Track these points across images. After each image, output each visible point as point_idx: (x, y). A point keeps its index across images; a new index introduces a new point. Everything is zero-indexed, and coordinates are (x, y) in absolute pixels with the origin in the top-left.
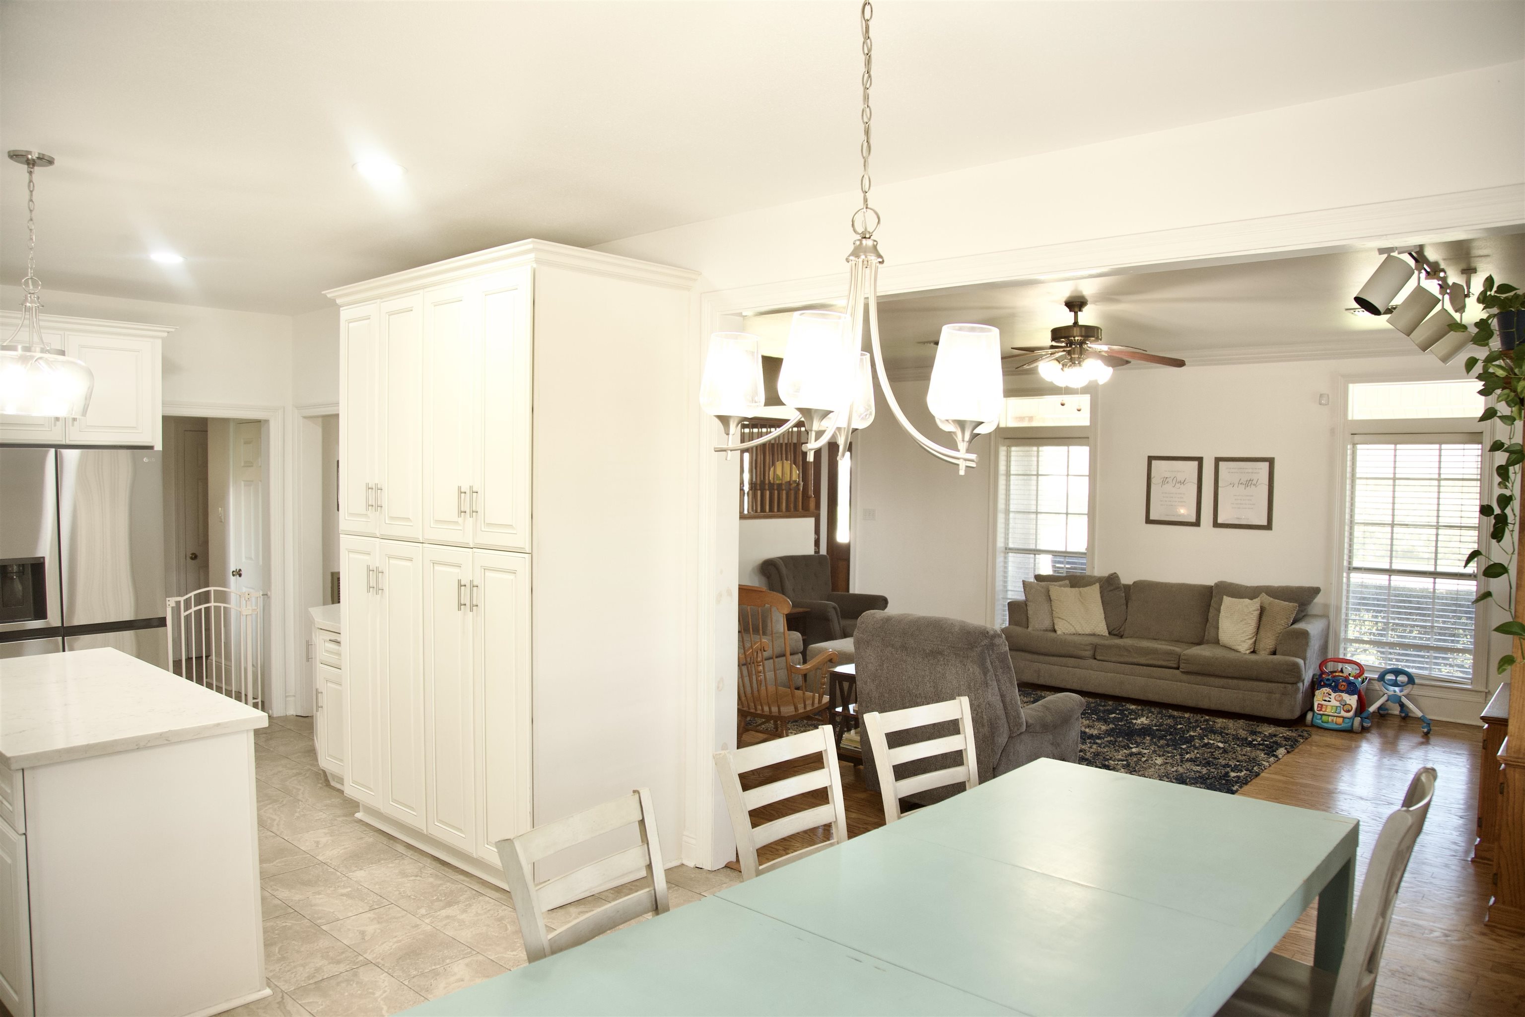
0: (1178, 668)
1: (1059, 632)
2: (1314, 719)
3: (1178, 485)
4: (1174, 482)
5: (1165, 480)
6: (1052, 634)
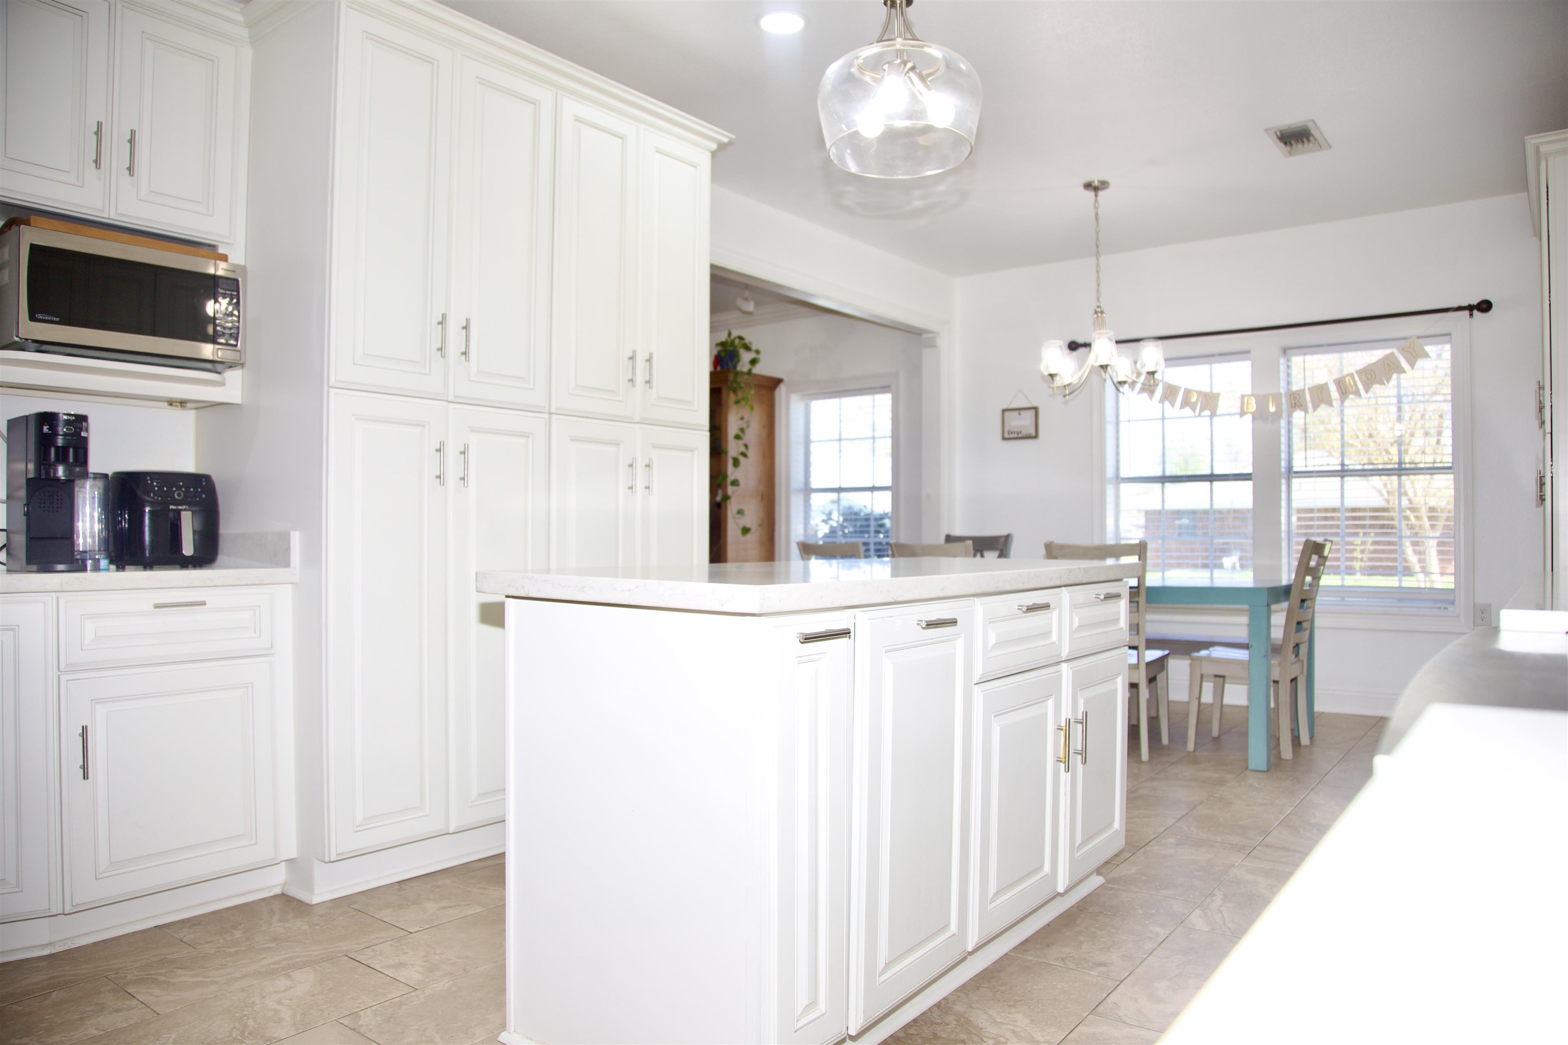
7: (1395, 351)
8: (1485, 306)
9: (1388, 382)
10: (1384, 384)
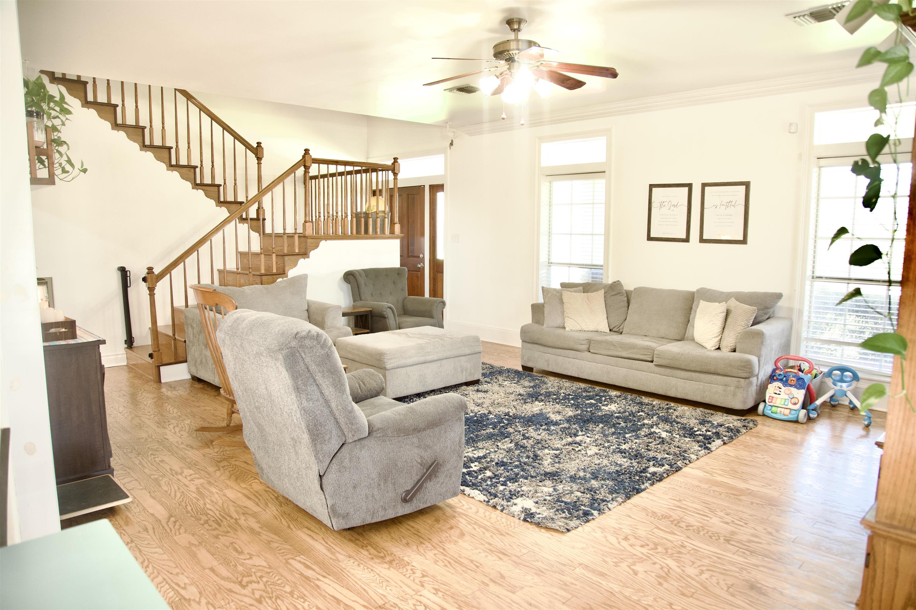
0: (652, 362)
1: (567, 329)
2: (765, 409)
3: (672, 208)
4: (669, 205)
5: (662, 205)
6: (561, 331)
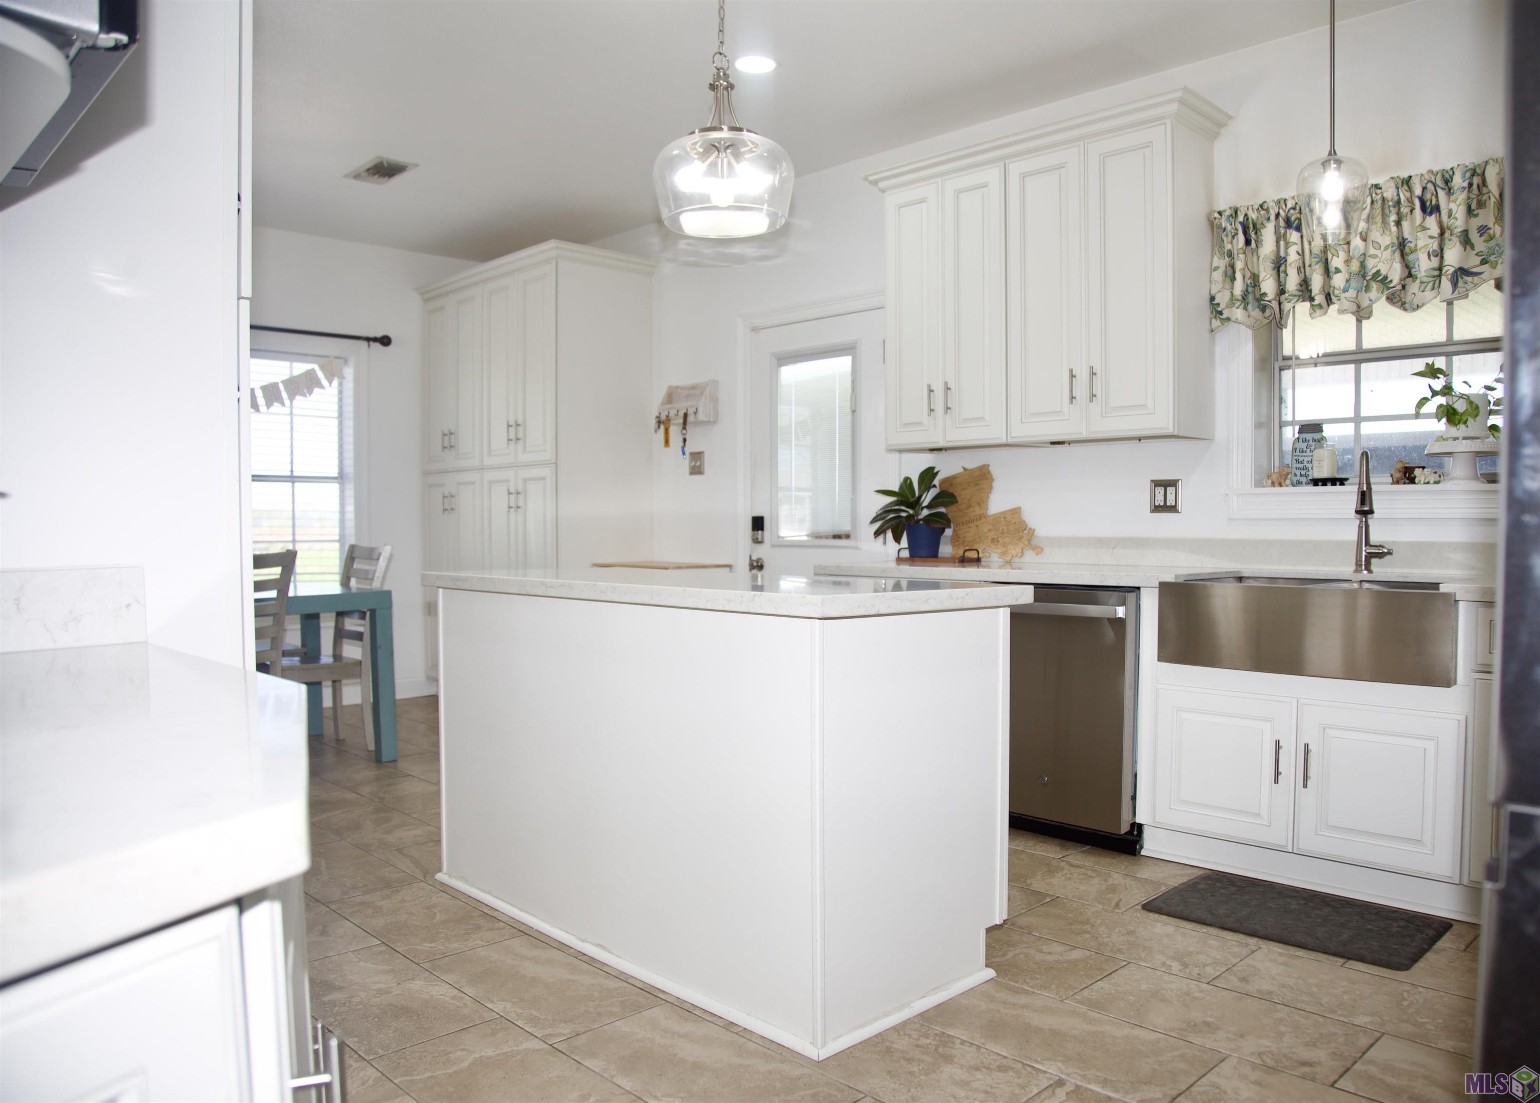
7: (316, 367)
8: (385, 341)
9: (310, 395)
10: (306, 396)
